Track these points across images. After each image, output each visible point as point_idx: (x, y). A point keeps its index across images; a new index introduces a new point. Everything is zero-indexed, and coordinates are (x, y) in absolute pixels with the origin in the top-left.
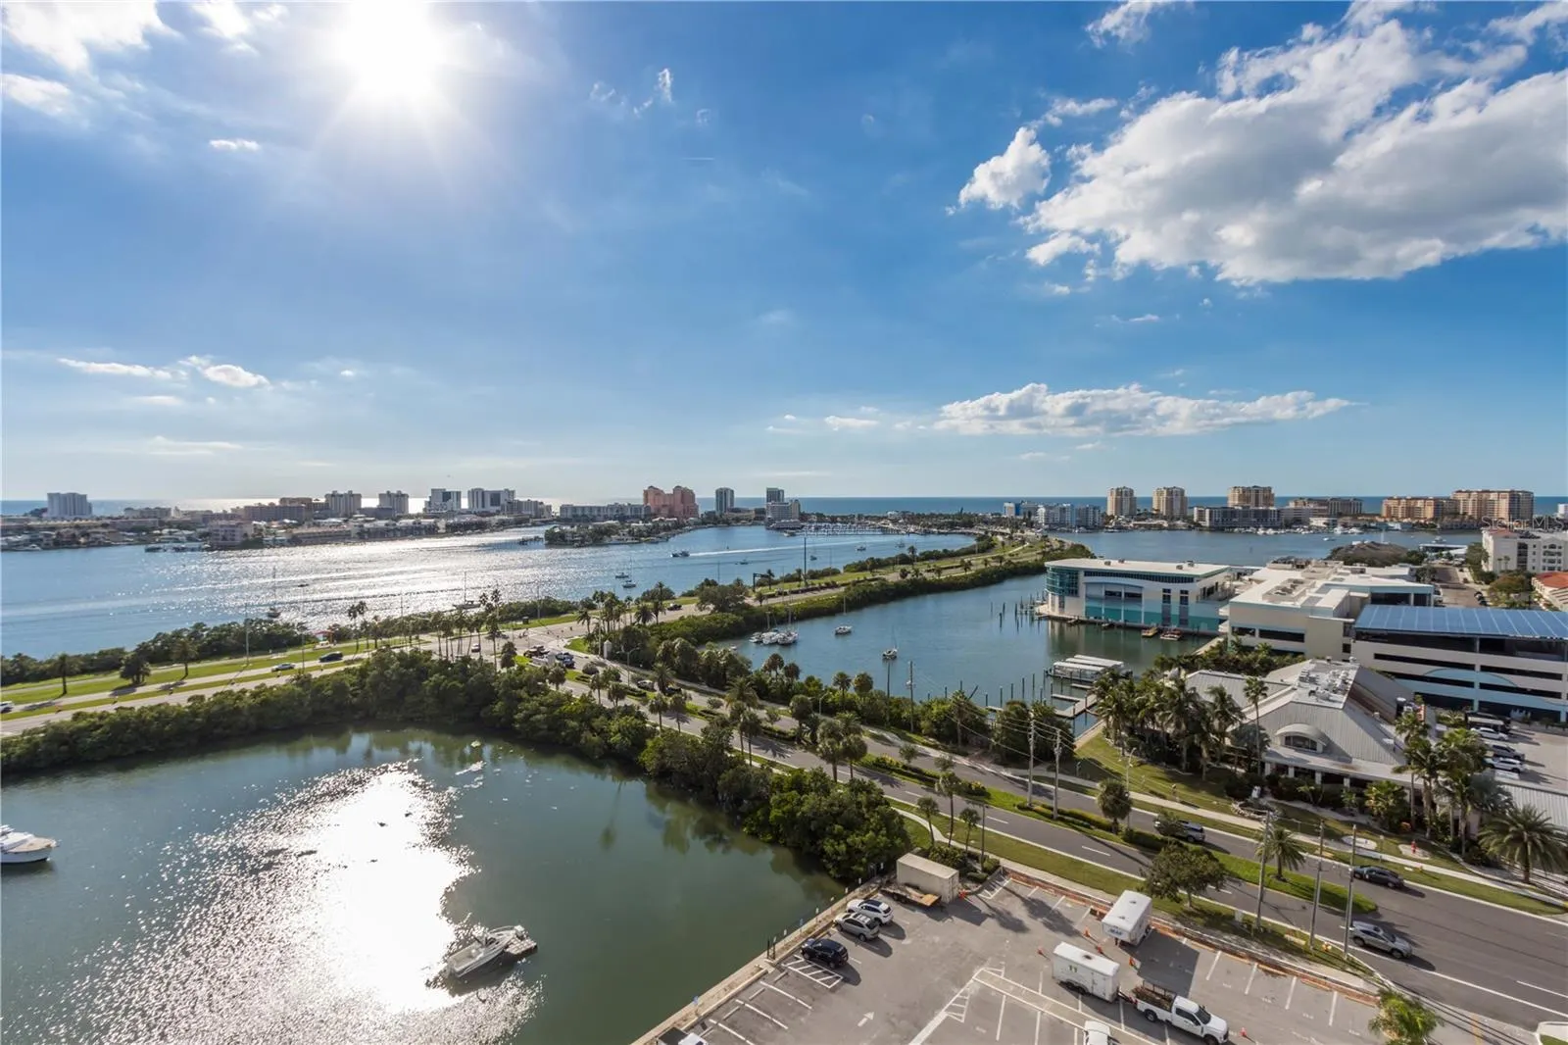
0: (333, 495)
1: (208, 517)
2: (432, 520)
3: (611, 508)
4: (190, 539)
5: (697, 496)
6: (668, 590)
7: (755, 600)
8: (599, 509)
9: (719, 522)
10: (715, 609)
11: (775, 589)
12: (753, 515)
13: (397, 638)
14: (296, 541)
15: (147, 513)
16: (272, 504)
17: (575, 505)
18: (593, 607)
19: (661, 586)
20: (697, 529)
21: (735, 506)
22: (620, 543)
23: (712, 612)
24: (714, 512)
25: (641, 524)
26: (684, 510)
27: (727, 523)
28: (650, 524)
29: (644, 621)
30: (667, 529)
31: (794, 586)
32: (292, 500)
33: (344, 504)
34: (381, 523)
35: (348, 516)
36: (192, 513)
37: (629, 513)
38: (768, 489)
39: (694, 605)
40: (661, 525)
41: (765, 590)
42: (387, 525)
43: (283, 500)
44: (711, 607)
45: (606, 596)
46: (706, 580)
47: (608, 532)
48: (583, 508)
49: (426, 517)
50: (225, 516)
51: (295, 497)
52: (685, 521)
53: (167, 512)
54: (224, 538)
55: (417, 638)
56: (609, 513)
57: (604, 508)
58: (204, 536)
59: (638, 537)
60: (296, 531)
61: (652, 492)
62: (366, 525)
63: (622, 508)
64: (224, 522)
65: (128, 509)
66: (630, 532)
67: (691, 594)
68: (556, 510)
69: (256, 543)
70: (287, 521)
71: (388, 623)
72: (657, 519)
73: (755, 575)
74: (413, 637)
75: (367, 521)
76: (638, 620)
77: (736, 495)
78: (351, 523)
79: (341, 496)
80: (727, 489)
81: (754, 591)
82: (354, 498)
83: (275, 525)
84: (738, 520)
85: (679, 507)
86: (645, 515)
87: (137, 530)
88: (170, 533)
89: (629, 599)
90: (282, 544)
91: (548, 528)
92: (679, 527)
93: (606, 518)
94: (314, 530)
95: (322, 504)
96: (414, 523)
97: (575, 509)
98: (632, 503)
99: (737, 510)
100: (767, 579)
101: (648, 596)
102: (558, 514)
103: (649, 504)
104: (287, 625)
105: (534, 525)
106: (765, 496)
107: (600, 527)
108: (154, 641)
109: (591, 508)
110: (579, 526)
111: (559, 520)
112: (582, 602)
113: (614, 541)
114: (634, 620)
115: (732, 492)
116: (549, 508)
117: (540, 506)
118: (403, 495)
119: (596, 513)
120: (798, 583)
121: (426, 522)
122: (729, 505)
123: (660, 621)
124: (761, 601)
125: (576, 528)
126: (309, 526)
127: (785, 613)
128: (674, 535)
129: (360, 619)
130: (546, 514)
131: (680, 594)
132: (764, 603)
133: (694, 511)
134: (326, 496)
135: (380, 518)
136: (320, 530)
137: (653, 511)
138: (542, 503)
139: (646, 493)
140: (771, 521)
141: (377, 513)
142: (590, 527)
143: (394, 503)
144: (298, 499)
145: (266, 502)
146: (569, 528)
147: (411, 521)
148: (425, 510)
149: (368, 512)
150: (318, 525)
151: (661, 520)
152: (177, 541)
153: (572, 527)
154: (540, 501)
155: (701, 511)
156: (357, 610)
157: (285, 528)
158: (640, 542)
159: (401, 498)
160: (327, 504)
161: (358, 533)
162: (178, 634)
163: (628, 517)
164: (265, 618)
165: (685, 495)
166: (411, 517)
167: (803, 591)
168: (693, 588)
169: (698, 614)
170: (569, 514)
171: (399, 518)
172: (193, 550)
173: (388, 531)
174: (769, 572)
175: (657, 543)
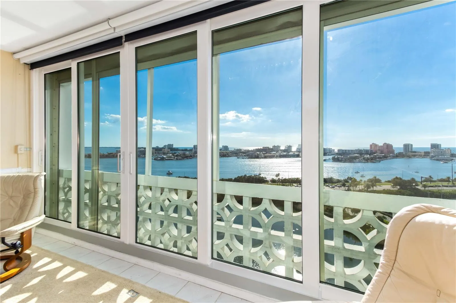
0: (274, 146)
1: (248, 151)
2: (298, 153)
3: (356, 150)
4: (245, 156)
5: (393, 147)
6: (378, 179)
7: (422, 187)
8: (352, 150)
9: (405, 156)
10: (400, 188)
11: (433, 184)
12: (423, 154)
13: (287, 184)
14: (265, 157)
15: (238, 150)
16: (261, 148)
17: (343, 149)
18: (348, 182)
19: (375, 177)
20: (393, 158)
21: (413, 150)
22: (360, 162)
23: (399, 189)
24: (402, 152)
25: (368, 156)
26: (388, 152)
27: (409, 157)
28: (372, 156)
29: (367, 189)
30: (380, 158)
31: (445, 184)
32: (265, 147)
33: (276, 148)
34: (285, 153)
35: (277, 151)
36: (245, 150)
37: (364, 152)
38: (431, 144)
39: (390, 186)
40: (377, 156)
41: (429, 184)
42: (286, 154)
43: (263, 147)
44: (398, 187)
45: (352, 179)
46: (396, 177)
47: (356, 158)
48: (346, 150)
49: (296, 152)
50: (252, 151)
51: (266, 146)
52: (388, 155)
53: (241, 150)
54: (251, 156)
55: (292, 184)
56: (356, 152)
57: (354, 150)
58: (248, 155)
59: (367, 160)
60: (266, 155)
61: (373, 145)
62: (281, 154)
63: (361, 150)
64: (251, 152)
65: (235, 149)
66: (363, 159)
67: (389, 182)
68: (336, 151)
69: (257, 157)
70: (264, 152)
71: (285, 179)
72: (376, 154)
73: (422, 177)
74: (291, 184)
75: (282, 153)
76: (365, 188)
77: (414, 146)
78: (278, 153)
79: (276, 146)
80: (409, 144)
81: (422, 184)
82: (279, 147)
83: (261, 153)
84: (415, 156)
85: (385, 151)
86: (370, 153)
87: (236, 154)
88: (242, 154)
89: (361, 180)
90: (263, 158)
91: (333, 156)
92: (385, 157)
93: (355, 153)
94: (269, 155)
95: (271, 148)
96: (293, 154)
97: (343, 150)
98: (365, 149)
99: (415, 152)
100: (430, 180)
101: (370, 180)
102: (337, 152)
103: (372, 149)
104: (262, 177)
105: (329, 155)
106: (430, 147)
107: (352, 156)
108: (237, 178)
109: (349, 150)
110: (344, 156)
111: (337, 154)
112: (344, 180)
113: (357, 161)
114: (363, 188)
115: (412, 145)
116: (334, 150)
117: (330, 150)
118: (291, 146)
119: (351, 152)
120: (448, 183)
121: (296, 153)
122: (410, 150)
123: (374, 189)
124: (425, 188)
125: (343, 156)
126: (268, 154)
127: (439, 194)
128: (383, 160)
129: (278, 177)
130: (333, 152)
131: (384, 181)
132: (427, 189)
133: (393, 152)
134: (273, 146)
135: (284, 152)
136: (271, 155)
137: (374, 152)
138: (331, 149)
139: (371, 146)
140: (432, 157)
141: (284, 151)
142: (348, 156)
143: (288, 149)
144: (266, 147)
145: (260, 148)
146: (340, 156)
147: (292, 153)
148: (296, 150)
149: (282, 150)
150: (270, 153)
151: (377, 155)
152: (243, 156)
153: (342, 156)
154: (331, 148)
155: (396, 152)
156: (278, 175)
157: (263, 154)
158: (368, 162)
159: (290, 147)
160: (273, 148)
161: (279, 156)
162: (242, 176)
163: (363, 154)
164: (258, 175)
165: (388, 147)
166: (292, 152)
167: (450, 186)
168: (390, 180)
169: (392, 189)
170: (341, 152)
171: (290, 152)
172: (245, 158)
173: (287, 155)
174: (430, 177)
175: (375, 162)
